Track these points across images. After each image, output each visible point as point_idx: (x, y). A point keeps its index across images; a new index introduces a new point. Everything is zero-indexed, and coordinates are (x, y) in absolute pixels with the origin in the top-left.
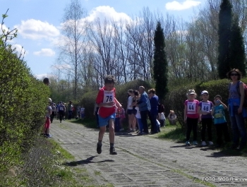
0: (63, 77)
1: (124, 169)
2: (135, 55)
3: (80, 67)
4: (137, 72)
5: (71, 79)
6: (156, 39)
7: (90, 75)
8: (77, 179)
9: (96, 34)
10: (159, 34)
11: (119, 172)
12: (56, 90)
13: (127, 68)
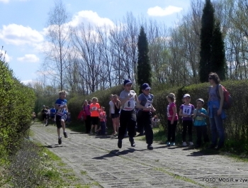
0: (49, 82)
1: (109, 168)
2: (120, 60)
3: (65, 73)
4: (121, 77)
5: (57, 85)
6: (139, 44)
7: (76, 81)
8: (64, 179)
9: (81, 40)
10: (142, 39)
11: (104, 171)
12: (42, 95)
13: (112, 74)
